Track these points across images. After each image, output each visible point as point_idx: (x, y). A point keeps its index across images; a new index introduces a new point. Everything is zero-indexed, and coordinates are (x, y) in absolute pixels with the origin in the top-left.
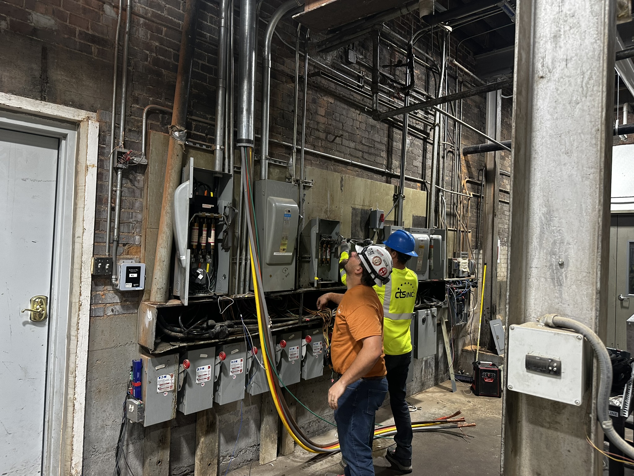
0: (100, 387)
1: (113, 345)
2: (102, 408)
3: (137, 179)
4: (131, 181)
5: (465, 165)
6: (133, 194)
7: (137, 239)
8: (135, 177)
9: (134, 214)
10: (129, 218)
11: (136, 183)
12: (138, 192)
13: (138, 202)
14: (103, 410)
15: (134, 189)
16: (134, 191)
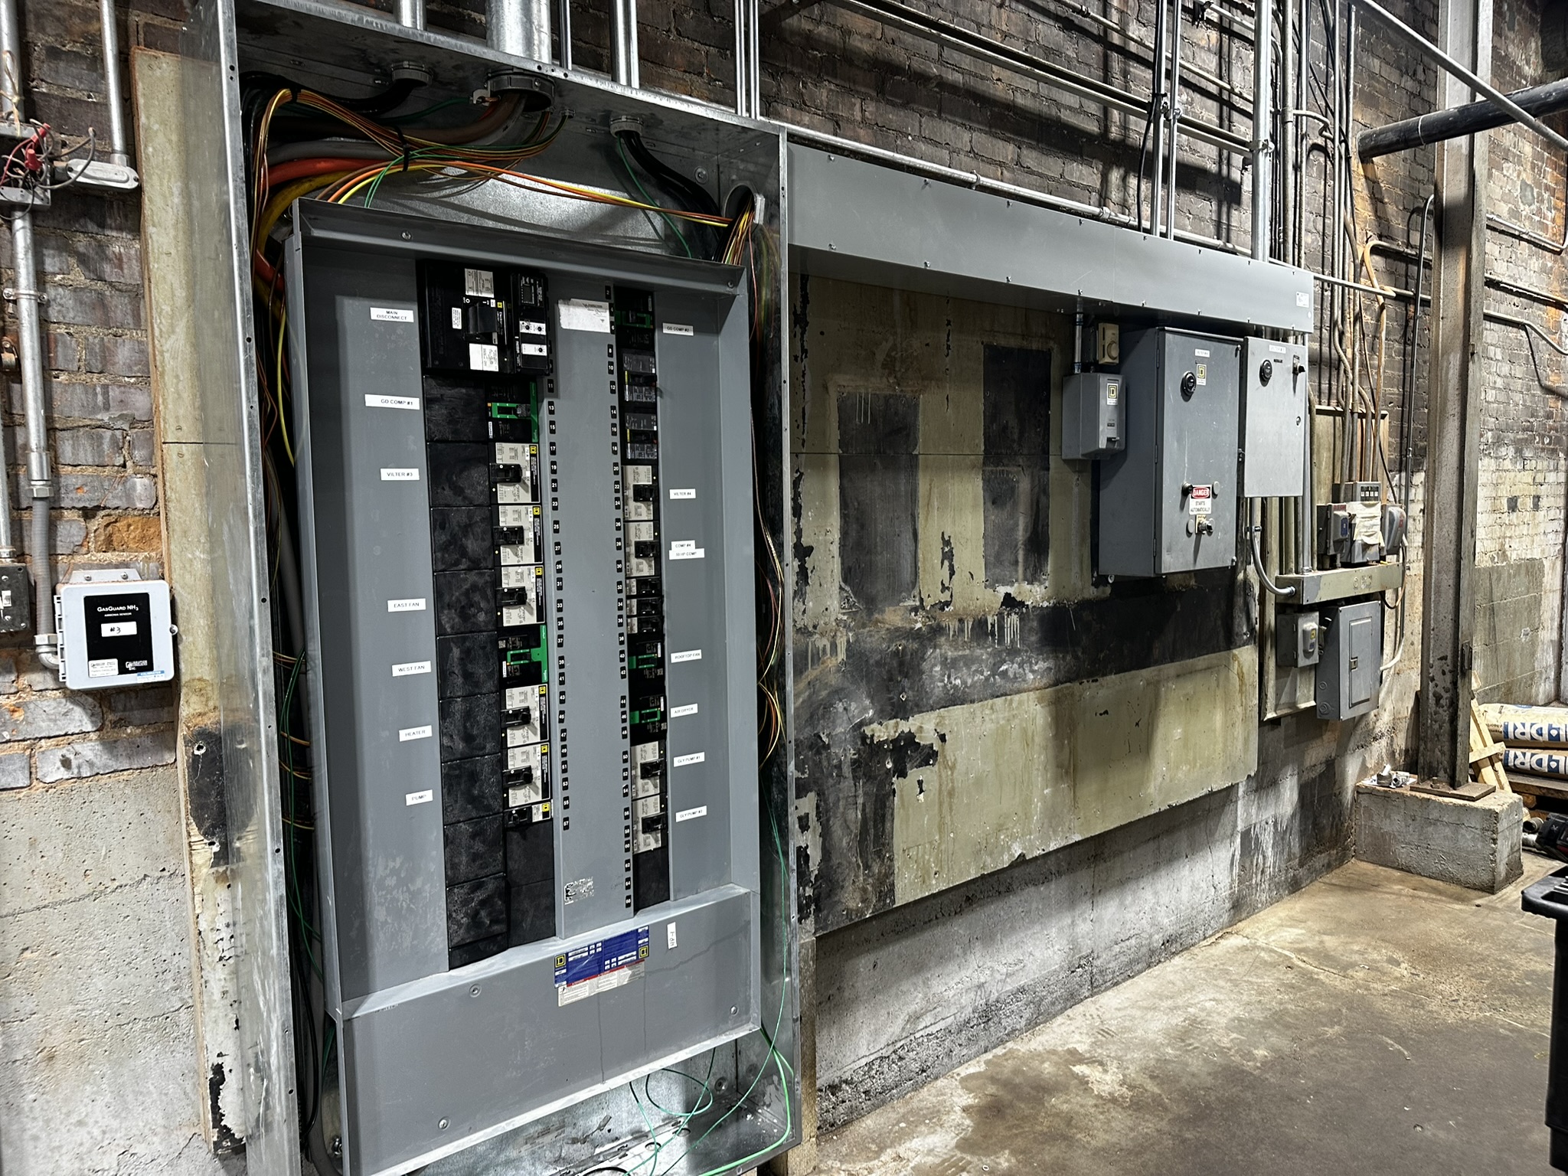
0: (49, 1042)
1: (84, 888)
2: (68, 1114)
3: (109, 252)
4: (83, 260)
5: (1365, 193)
6: (99, 313)
7: (139, 488)
8: (101, 247)
9: (114, 392)
10: (95, 409)
11: (107, 268)
12: (120, 306)
13: (128, 346)
14: (74, 1119)
15: (100, 294)
16: (101, 303)
